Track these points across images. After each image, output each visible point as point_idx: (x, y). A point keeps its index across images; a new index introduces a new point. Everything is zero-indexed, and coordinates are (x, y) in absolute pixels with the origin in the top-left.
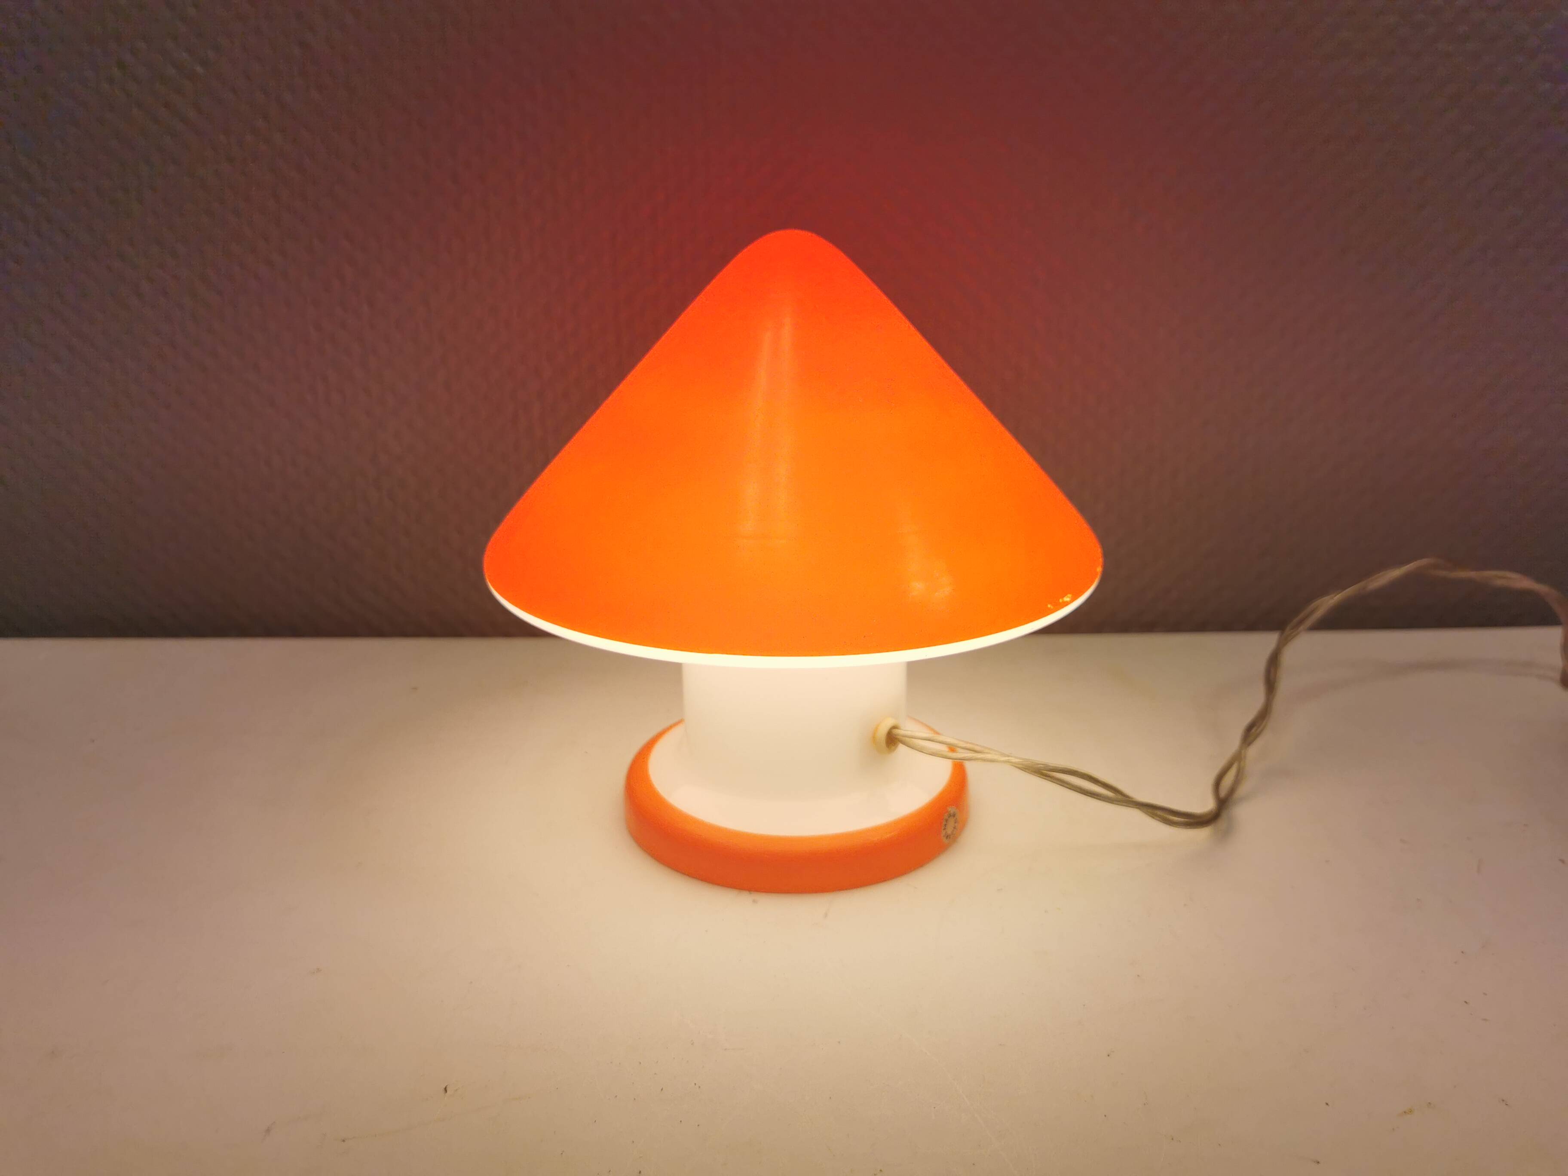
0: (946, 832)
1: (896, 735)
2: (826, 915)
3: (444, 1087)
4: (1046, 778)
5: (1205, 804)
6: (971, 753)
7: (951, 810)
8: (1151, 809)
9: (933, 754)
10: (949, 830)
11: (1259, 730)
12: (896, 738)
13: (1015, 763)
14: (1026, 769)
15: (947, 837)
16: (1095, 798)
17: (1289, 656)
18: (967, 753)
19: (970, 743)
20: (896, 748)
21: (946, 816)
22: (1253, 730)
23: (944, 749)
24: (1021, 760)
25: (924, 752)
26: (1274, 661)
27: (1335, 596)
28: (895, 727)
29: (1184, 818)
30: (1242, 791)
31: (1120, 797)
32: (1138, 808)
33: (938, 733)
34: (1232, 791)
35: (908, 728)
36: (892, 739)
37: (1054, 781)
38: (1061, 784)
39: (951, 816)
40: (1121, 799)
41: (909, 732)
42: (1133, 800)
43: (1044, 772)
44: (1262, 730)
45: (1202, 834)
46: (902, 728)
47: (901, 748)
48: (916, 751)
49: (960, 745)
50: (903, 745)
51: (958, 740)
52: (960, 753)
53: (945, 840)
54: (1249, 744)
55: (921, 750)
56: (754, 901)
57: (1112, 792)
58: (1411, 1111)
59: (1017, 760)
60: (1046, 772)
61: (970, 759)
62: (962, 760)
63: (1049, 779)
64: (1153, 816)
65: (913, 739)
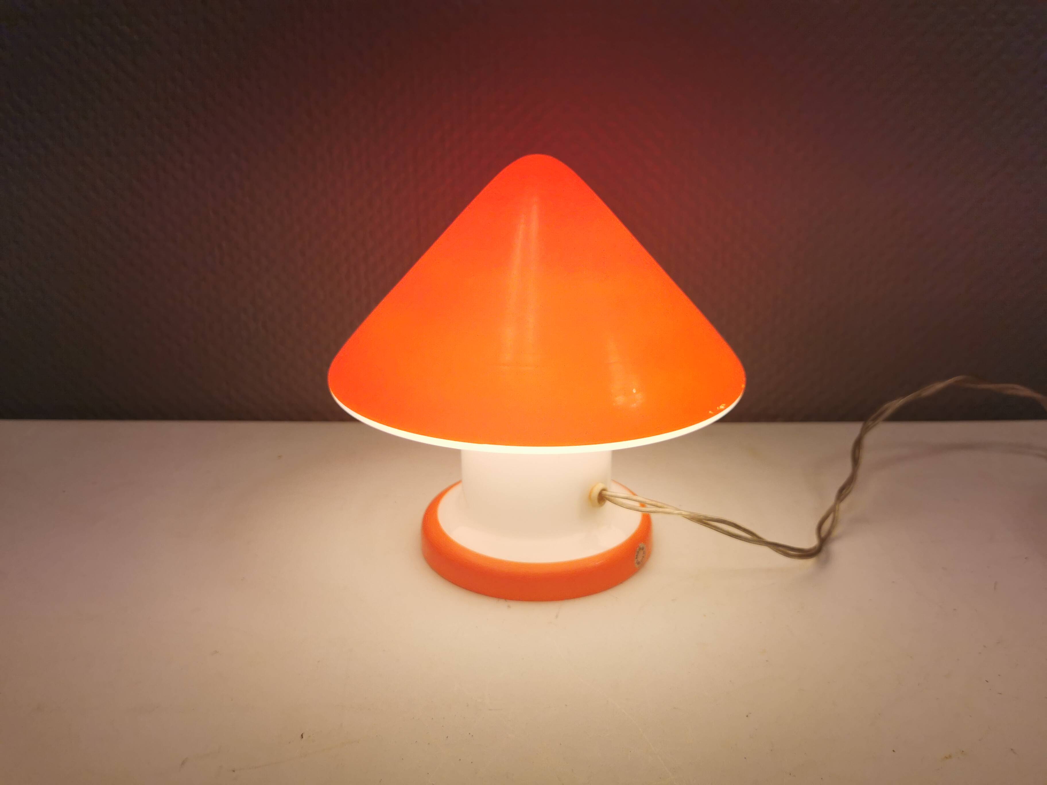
0: (637, 560)
1: (605, 495)
2: (557, 617)
3: (301, 734)
4: (705, 525)
5: (810, 542)
6: (655, 508)
7: (641, 545)
8: (776, 546)
9: (630, 508)
10: (640, 559)
11: (847, 492)
12: (605, 497)
13: (686, 515)
15: (638, 563)
16: (738, 539)
17: (869, 439)
18: (653, 508)
19: (654, 501)
20: (605, 503)
21: (637, 549)
22: (844, 491)
23: (637, 504)
24: (688, 513)
25: (624, 506)
26: (858, 444)
27: (900, 400)
28: (604, 490)
29: (798, 552)
30: (836, 533)
31: (755, 538)
32: (767, 546)
33: (634, 494)
34: (830, 532)
35: (614, 490)
36: (602, 498)
37: (711, 527)
38: (715, 529)
39: (640, 549)
40: (757, 540)
41: (614, 493)
42: (764, 540)
43: (704, 521)
44: (849, 492)
45: (809, 563)
46: (609, 491)
47: (608, 503)
48: (618, 506)
49: (647, 503)
50: (610, 502)
51: (645, 498)
52: (647, 507)
53: (637, 566)
54: (841, 501)
55: (622, 505)
56: (509, 607)
57: (750, 535)
58: (950, 757)
59: (686, 513)
60: (705, 521)
61: (654, 512)
62: (648, 512)
63: (707, 525)
64: (777, 551)
65: (617, 499)
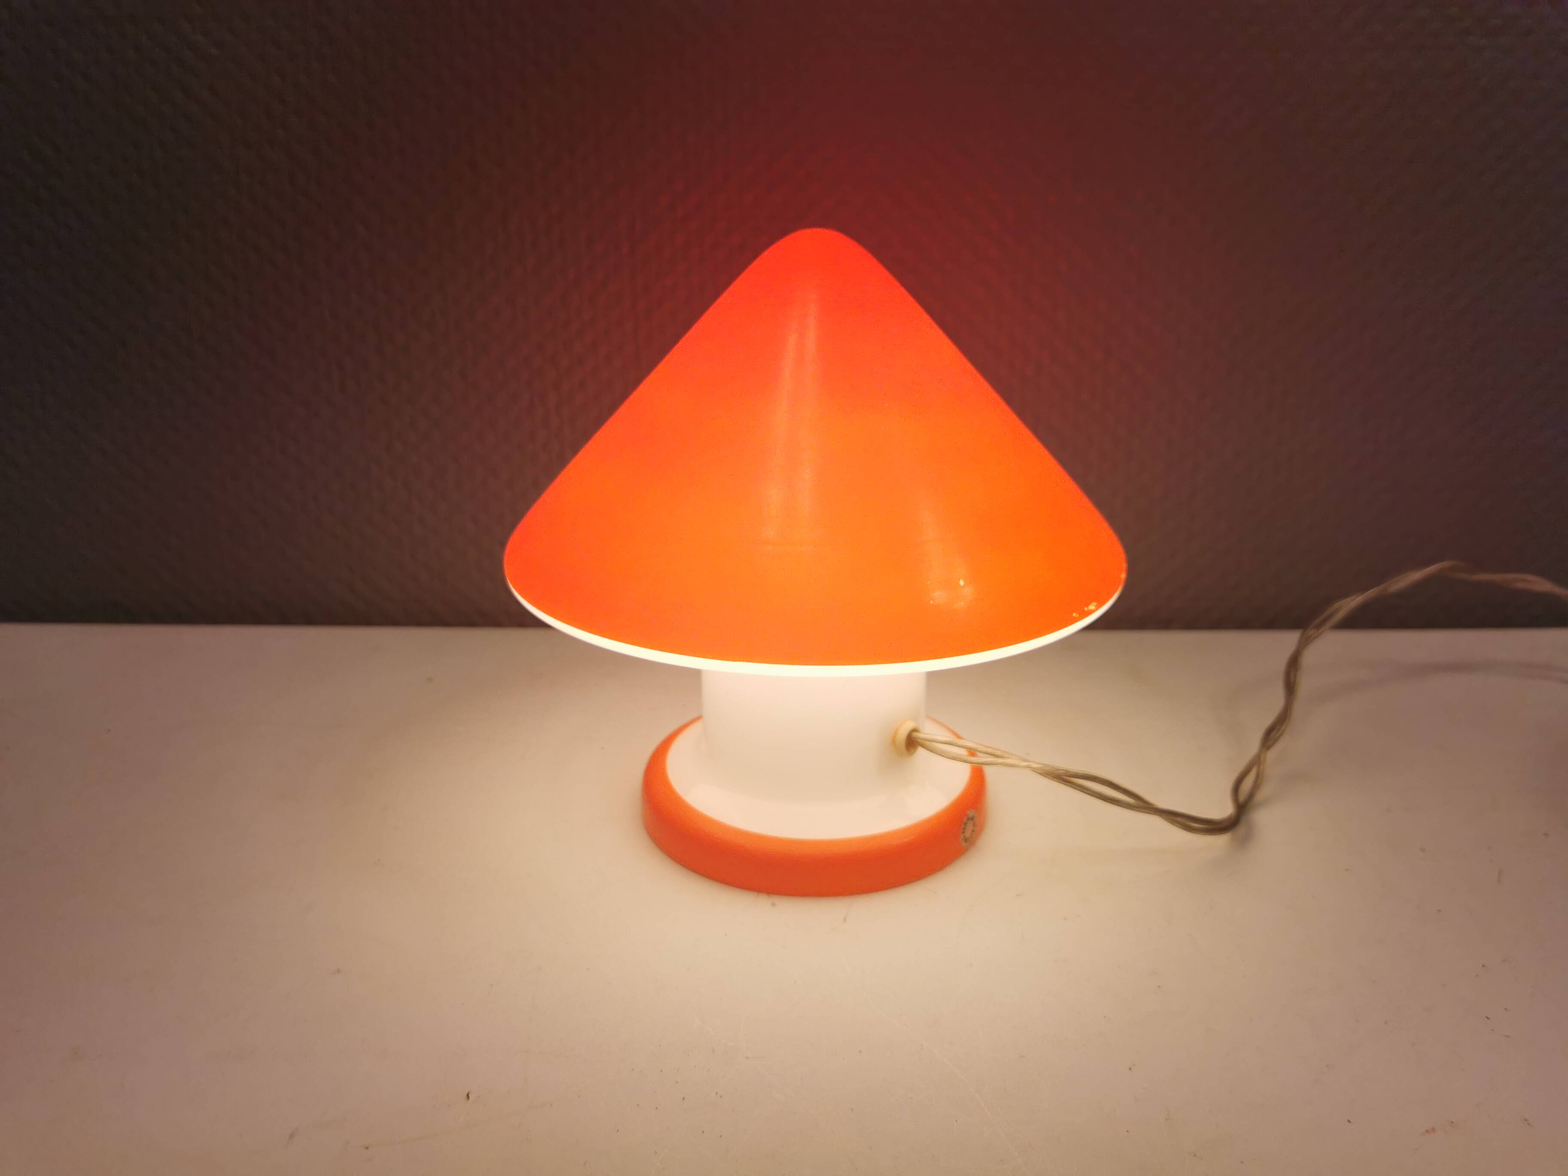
0: (965, 836)
1: (916, 738)
2: (845, 920)
3: (467, 1093)
4: (1066, 783)
5: (1223, 810)
6: (992, 758)
7: (971, 813)
8: (1171, 816)
9: (954, 758)
10: (968, 834)
11: (1277, 735)
12: (916, 741)
13: (1037, 768)
14: (1047, 774)
15: (966, 840)
16: (1115, 804)
17: (1309, 657)
18: (988, 758)
19: (990, 748)
20: (916, 750)
21: (965, 819)
22: (1272, 734)
23: (963, 752)
24: (1041, 766)
25: (945, 755)
26: (1294, 663)
27: (1357, 598)
28: (915, 730)
29: (1204, 825)
30: (1260, 796)
31: (1141, 804)
32: (1158, 815)
33: (959, 737)
34: (1251, 795)
35: (929, 731)
36: (912, 743)
37: (1074, 787)
38: (1081, 790)
39: (969, 819)
40: (1143, 806)
41: (929, 735)
42: (1153, 807)
43: (1065, 778)
44: (1281, 736)
45: (1221, 841)
46: (921, 732)
47: (921, 751)
48: (936, 755)
49: (980, 750)
50: (923, 749)
51: (977, 744)
52: (981, 757)
53: (964, 844)
54: (1269, 748)
55: (941, 754)
56: (773, 904)
57: (1133, 799)
58: (1433, 1130)
59: (1038, 766)
61: (990, 764)
62: (979, 764)
63: (1070, 784)
64: (1173, 822)
65: (934, 743)
